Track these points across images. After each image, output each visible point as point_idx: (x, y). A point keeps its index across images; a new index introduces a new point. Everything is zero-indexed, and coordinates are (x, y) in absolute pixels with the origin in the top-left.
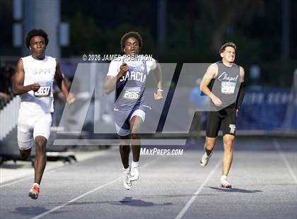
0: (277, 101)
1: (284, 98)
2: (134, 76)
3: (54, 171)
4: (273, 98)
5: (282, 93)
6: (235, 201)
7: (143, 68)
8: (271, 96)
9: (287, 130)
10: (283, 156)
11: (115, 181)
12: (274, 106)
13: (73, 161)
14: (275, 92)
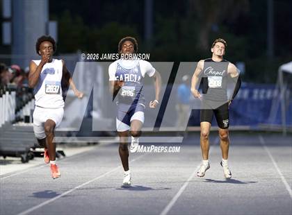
0: (262, 97)
1: (269, 94)
2: (128, 78)
3: (42, 166)
4: (259, 94)
5: (266, 89)
6: (220, 196)
7: (136, 70)
8: (256, 92)
9: (271, 125)
10: (268, 150)
11: (103, 176)
12: (259, 102)
13: (62, 157)
14: (260, 89)
